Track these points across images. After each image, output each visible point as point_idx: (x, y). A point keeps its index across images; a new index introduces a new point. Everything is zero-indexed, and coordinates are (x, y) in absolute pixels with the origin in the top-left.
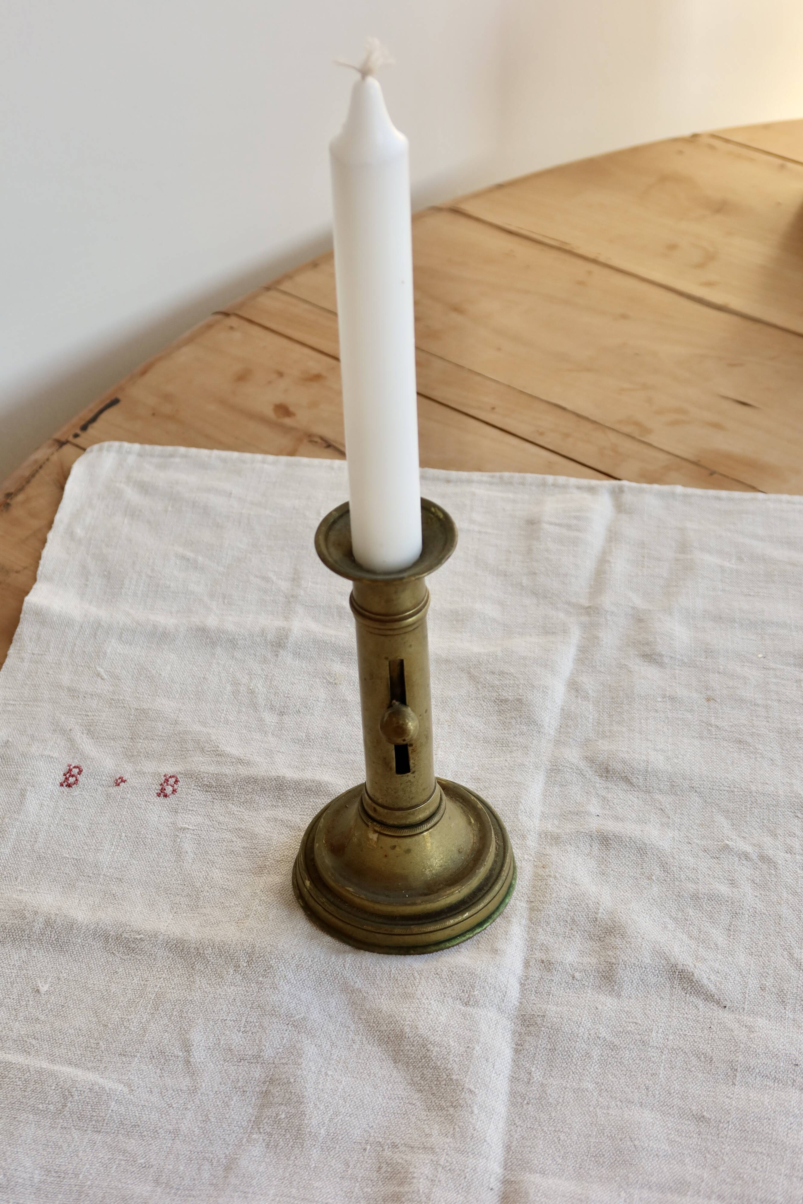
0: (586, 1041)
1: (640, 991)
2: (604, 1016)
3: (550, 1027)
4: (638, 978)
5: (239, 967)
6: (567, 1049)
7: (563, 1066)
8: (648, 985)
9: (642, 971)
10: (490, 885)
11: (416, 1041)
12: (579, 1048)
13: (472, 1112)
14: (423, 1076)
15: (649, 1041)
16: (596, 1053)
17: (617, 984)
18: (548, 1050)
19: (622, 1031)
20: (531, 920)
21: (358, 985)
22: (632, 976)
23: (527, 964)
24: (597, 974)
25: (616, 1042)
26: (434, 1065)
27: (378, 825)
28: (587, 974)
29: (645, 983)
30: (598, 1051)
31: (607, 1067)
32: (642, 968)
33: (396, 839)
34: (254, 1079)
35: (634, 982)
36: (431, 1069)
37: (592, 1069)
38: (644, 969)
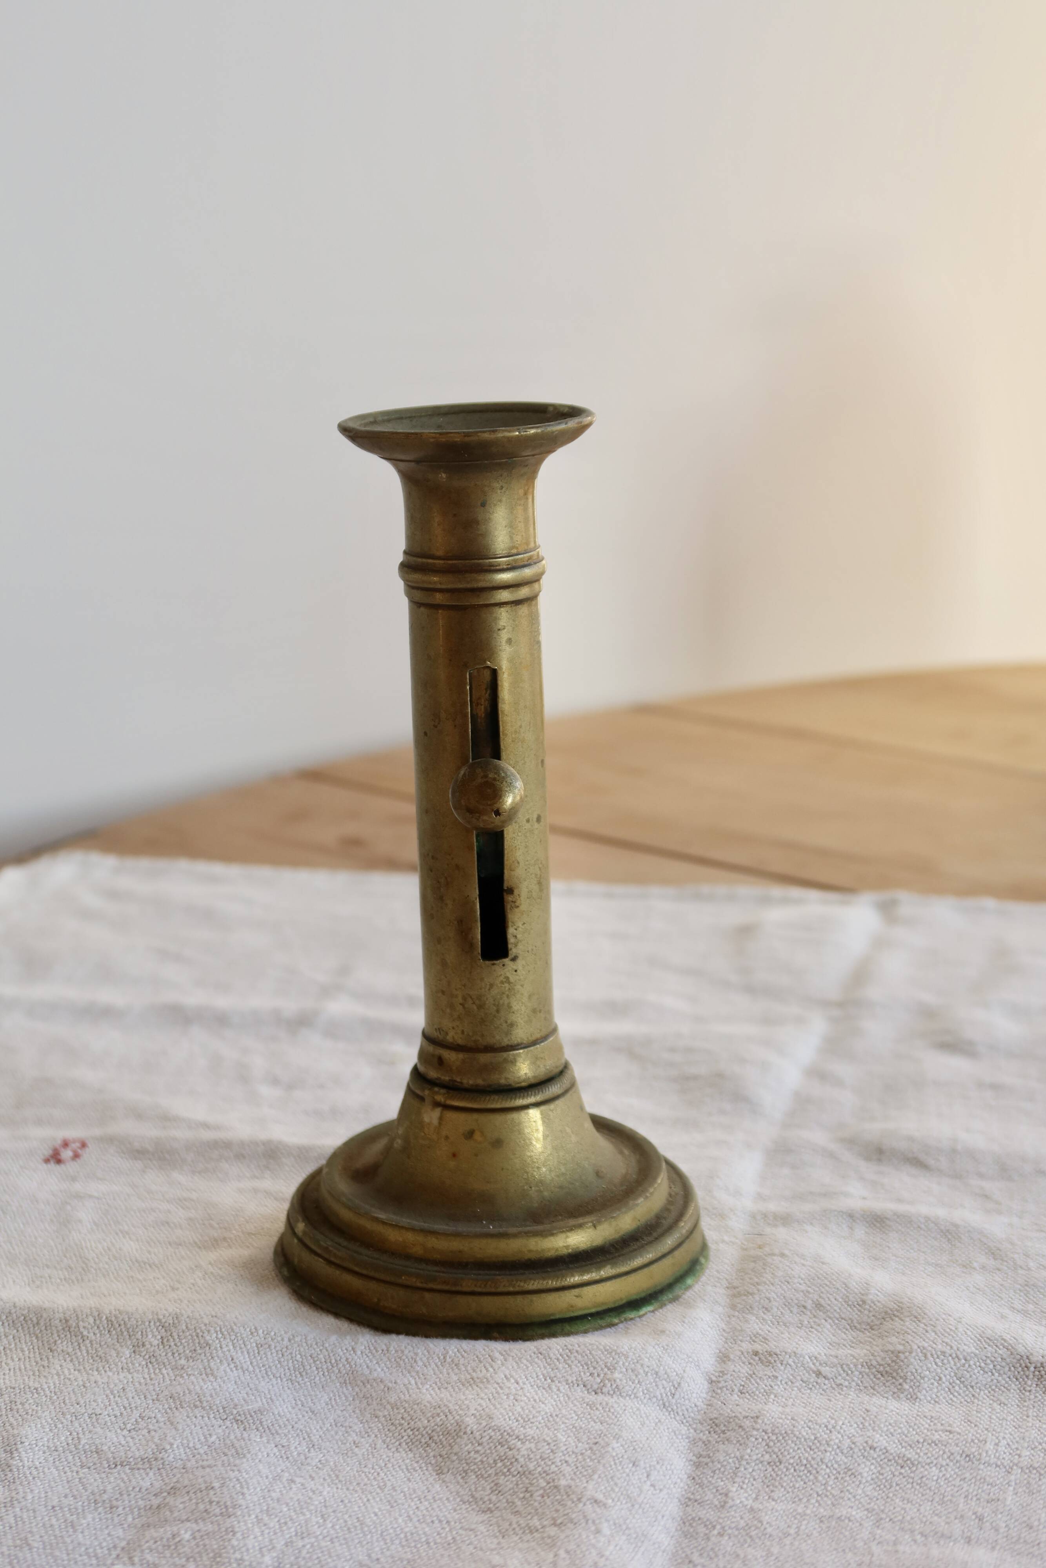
0: (845, 1451)
1: (956, 1394)
2: (884, 1420)
3: (770, 1431)
4: (953, 1374)
5: (143, 1345)
6: (805, 1462)
7: (797, 1485)
8: (972, 1387)
9: (958, 1365)
10: (655, 1235)
11: (488, 1437)
12: (830, 1461)
13: (598, 1531)
14: (496, 1489)
15: (980, 1454)
16: (867, 1470)
17: (908, 1381)
18: (766, 1463)
19: (921, 1440)
20: (733, 1307)
21: (379, 1372)
22: (939, 1371)
23: (723, 1358)
24: (867, 1370)
25: (910, 1454)
26: (520, 1469)
27: (443, 1091)
28: (846, 1369)
29: (966, 1383)
30: (873, 1467)
31: (893, 1489)
32: (959, 1359)
33: (475, 1116)
34: (137, 1489)
35: (944, 1379)
36: (514, 1476)
37: (860, 1492)
38: (963, 1361)
